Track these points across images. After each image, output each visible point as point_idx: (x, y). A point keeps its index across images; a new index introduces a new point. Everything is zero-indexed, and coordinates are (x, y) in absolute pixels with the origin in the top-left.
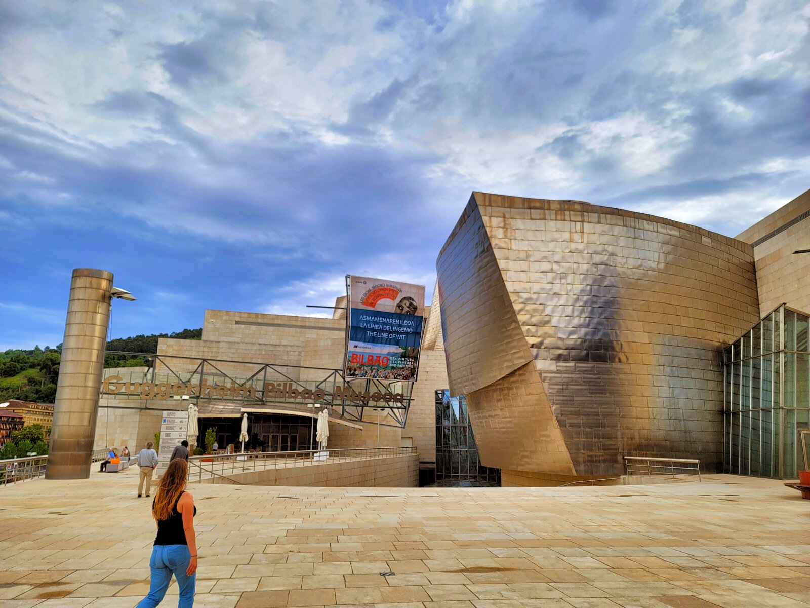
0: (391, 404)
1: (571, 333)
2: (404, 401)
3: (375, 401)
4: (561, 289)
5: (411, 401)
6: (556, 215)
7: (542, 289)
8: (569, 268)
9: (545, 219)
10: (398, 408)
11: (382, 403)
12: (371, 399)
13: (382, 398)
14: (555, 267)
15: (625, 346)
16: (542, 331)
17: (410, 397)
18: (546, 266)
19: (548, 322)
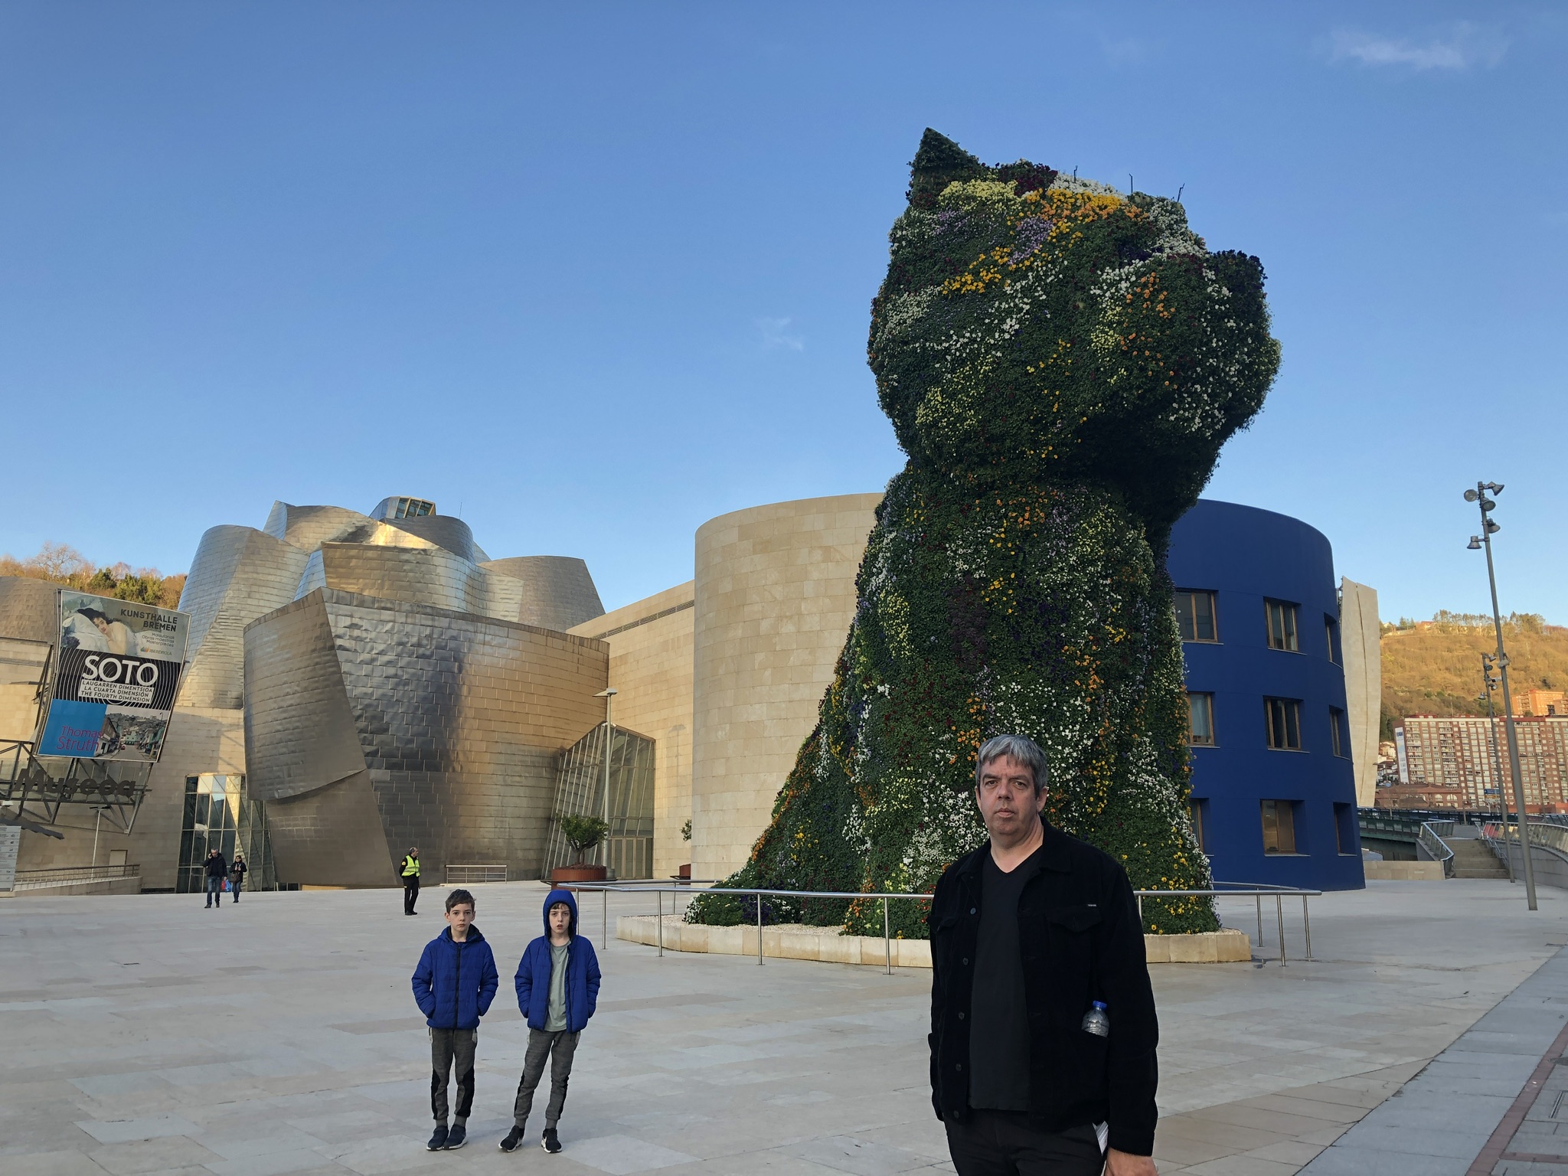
0: (111, 798)
1: (411, 741)
2: (135, 792)
3: (83, 792)
4: (403, 694)
5: (146, 793)
6: (407, 617)
7: (384, 695)
8: (413, 675)
9: (394, 622)
10: (120, 804)
11: (96, 796)
12: (79, 790)
13: (97, 788)
14: (400, 672)
15: (461, 757)
16: (377, 739)
17: (145, 786)
18: (391, 671)
19: (387, 730)
